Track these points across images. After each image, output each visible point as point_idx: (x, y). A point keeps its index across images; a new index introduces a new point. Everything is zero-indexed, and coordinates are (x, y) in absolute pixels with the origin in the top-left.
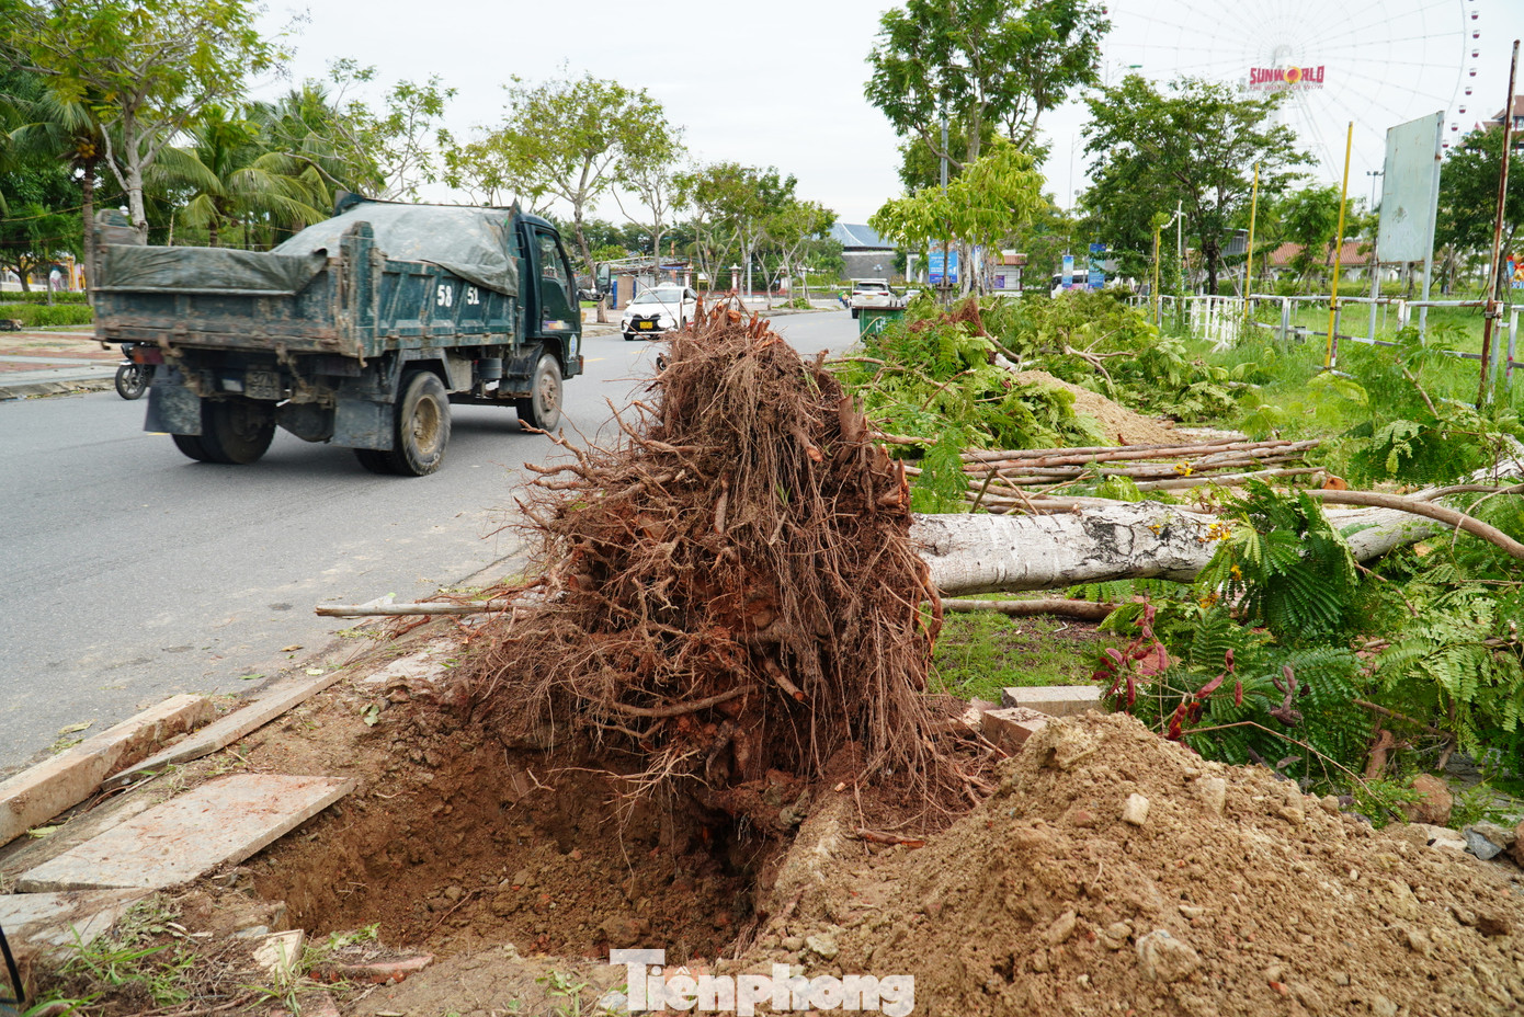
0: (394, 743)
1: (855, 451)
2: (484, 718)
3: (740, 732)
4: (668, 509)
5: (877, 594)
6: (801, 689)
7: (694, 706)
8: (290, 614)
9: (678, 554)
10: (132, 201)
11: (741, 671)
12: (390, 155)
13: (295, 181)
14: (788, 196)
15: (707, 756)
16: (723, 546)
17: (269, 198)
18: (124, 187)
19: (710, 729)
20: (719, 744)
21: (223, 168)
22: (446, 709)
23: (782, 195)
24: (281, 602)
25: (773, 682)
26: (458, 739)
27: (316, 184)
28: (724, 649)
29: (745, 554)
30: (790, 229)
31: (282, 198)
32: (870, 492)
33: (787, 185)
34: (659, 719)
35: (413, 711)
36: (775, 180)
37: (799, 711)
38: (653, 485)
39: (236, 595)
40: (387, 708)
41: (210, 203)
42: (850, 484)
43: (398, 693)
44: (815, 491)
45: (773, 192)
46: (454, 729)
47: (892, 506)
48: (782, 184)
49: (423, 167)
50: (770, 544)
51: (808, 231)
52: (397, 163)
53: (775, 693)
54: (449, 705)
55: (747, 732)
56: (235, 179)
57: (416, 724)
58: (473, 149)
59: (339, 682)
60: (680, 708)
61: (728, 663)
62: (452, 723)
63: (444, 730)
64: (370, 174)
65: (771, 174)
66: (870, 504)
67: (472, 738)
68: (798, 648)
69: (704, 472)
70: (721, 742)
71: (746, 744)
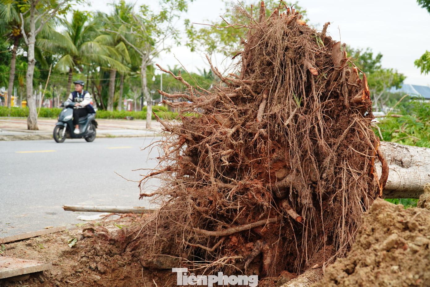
0: (82, 257)
1: (339, 73)
2: (133, 250)
3: (267, 247)
4: (231, 110)
5: (346, 152)
6: (301, 215)
7: (240, 228)
8: (55, 217)
9: (236, 135)
10: (29, 49)
11: (266, 204)
12: (159, 32)
13: (113, 49)
14: (378, 64)
15: (246, 261)
16: (259, 128)
17: (99, 57)
18: (27, 42)
19: (249, 245)
20: (254, 253)
21: (79, 42)
22: (113, 242)
23: (374, 63)
24: (52, 212)
25: (285, 214)
26: (117, 259)
27: (123, 51)
28: (258, 191)
29: (272, 132)
30: (378, 83)
31: (105, 57)
32: (347, 95)
33: (377, 58)
34: (220, 237)
35: (95, 242)
36: (371, 55)
37: (298, 227)
38: (225, 97)
39: (31, 207)
40: (81, 239)
41: (71, 59)
42: (335, 92)
43: (88, 232)
44: (316, 98)
45: (369, 61)
46: (116, 254)
47: (359, 102)
48: (374, 57)
49: (175, 38)
50: (286, 124)
51: (389, 84)
52: (162, 36)
53: (287, 220)
54: (114, 240)
55: (270, 246)
56: (84, 47)
57: (95, 249)
58: (203, 31)
59: (62, 232)
60: (232, 230)
61: (260, 200)
62: (115, 250)
63: (110, 253)
64: (148, 40)
65: (368, 52)
66: (346, 103)
67: (124, 260)
68: (299, 188)
69: (256, 92)
70: (255, 253)
71: (269, 254)
